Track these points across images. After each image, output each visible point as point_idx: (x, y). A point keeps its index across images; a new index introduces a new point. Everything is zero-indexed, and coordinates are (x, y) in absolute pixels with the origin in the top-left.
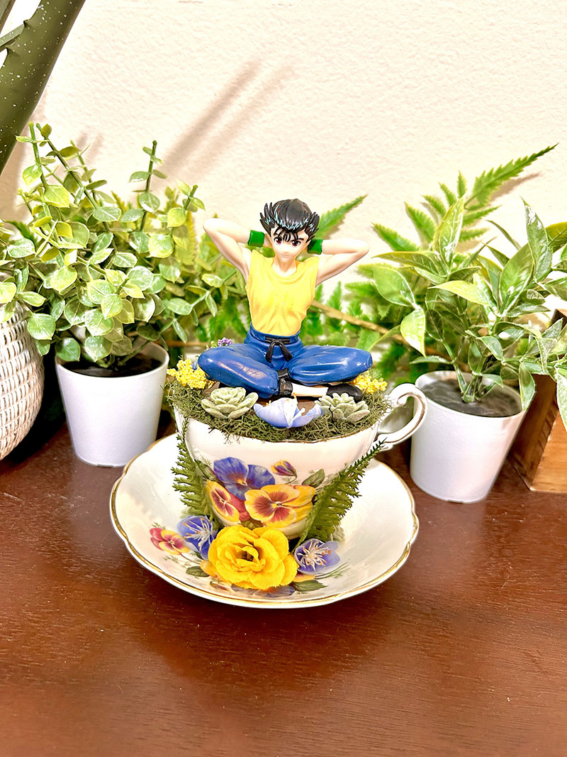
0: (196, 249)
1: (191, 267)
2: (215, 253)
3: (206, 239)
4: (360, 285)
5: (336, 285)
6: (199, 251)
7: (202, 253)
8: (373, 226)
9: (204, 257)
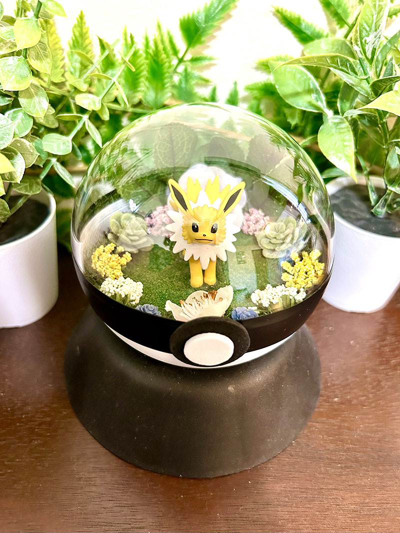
0: (63, 59)
1: (60, 85)
2: (88, 63)
3: (74, 46)
4: (260, 85)
5: (233, 86)
6: (67, 61)
7: (72, 63)
8: (274, 10)
9: (74, 68)
